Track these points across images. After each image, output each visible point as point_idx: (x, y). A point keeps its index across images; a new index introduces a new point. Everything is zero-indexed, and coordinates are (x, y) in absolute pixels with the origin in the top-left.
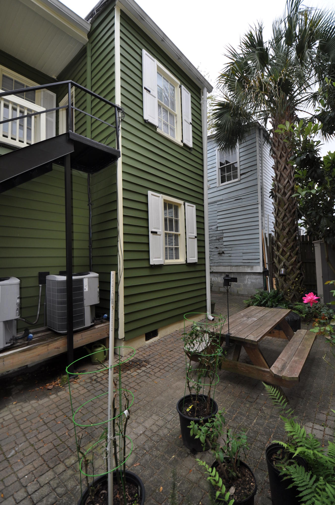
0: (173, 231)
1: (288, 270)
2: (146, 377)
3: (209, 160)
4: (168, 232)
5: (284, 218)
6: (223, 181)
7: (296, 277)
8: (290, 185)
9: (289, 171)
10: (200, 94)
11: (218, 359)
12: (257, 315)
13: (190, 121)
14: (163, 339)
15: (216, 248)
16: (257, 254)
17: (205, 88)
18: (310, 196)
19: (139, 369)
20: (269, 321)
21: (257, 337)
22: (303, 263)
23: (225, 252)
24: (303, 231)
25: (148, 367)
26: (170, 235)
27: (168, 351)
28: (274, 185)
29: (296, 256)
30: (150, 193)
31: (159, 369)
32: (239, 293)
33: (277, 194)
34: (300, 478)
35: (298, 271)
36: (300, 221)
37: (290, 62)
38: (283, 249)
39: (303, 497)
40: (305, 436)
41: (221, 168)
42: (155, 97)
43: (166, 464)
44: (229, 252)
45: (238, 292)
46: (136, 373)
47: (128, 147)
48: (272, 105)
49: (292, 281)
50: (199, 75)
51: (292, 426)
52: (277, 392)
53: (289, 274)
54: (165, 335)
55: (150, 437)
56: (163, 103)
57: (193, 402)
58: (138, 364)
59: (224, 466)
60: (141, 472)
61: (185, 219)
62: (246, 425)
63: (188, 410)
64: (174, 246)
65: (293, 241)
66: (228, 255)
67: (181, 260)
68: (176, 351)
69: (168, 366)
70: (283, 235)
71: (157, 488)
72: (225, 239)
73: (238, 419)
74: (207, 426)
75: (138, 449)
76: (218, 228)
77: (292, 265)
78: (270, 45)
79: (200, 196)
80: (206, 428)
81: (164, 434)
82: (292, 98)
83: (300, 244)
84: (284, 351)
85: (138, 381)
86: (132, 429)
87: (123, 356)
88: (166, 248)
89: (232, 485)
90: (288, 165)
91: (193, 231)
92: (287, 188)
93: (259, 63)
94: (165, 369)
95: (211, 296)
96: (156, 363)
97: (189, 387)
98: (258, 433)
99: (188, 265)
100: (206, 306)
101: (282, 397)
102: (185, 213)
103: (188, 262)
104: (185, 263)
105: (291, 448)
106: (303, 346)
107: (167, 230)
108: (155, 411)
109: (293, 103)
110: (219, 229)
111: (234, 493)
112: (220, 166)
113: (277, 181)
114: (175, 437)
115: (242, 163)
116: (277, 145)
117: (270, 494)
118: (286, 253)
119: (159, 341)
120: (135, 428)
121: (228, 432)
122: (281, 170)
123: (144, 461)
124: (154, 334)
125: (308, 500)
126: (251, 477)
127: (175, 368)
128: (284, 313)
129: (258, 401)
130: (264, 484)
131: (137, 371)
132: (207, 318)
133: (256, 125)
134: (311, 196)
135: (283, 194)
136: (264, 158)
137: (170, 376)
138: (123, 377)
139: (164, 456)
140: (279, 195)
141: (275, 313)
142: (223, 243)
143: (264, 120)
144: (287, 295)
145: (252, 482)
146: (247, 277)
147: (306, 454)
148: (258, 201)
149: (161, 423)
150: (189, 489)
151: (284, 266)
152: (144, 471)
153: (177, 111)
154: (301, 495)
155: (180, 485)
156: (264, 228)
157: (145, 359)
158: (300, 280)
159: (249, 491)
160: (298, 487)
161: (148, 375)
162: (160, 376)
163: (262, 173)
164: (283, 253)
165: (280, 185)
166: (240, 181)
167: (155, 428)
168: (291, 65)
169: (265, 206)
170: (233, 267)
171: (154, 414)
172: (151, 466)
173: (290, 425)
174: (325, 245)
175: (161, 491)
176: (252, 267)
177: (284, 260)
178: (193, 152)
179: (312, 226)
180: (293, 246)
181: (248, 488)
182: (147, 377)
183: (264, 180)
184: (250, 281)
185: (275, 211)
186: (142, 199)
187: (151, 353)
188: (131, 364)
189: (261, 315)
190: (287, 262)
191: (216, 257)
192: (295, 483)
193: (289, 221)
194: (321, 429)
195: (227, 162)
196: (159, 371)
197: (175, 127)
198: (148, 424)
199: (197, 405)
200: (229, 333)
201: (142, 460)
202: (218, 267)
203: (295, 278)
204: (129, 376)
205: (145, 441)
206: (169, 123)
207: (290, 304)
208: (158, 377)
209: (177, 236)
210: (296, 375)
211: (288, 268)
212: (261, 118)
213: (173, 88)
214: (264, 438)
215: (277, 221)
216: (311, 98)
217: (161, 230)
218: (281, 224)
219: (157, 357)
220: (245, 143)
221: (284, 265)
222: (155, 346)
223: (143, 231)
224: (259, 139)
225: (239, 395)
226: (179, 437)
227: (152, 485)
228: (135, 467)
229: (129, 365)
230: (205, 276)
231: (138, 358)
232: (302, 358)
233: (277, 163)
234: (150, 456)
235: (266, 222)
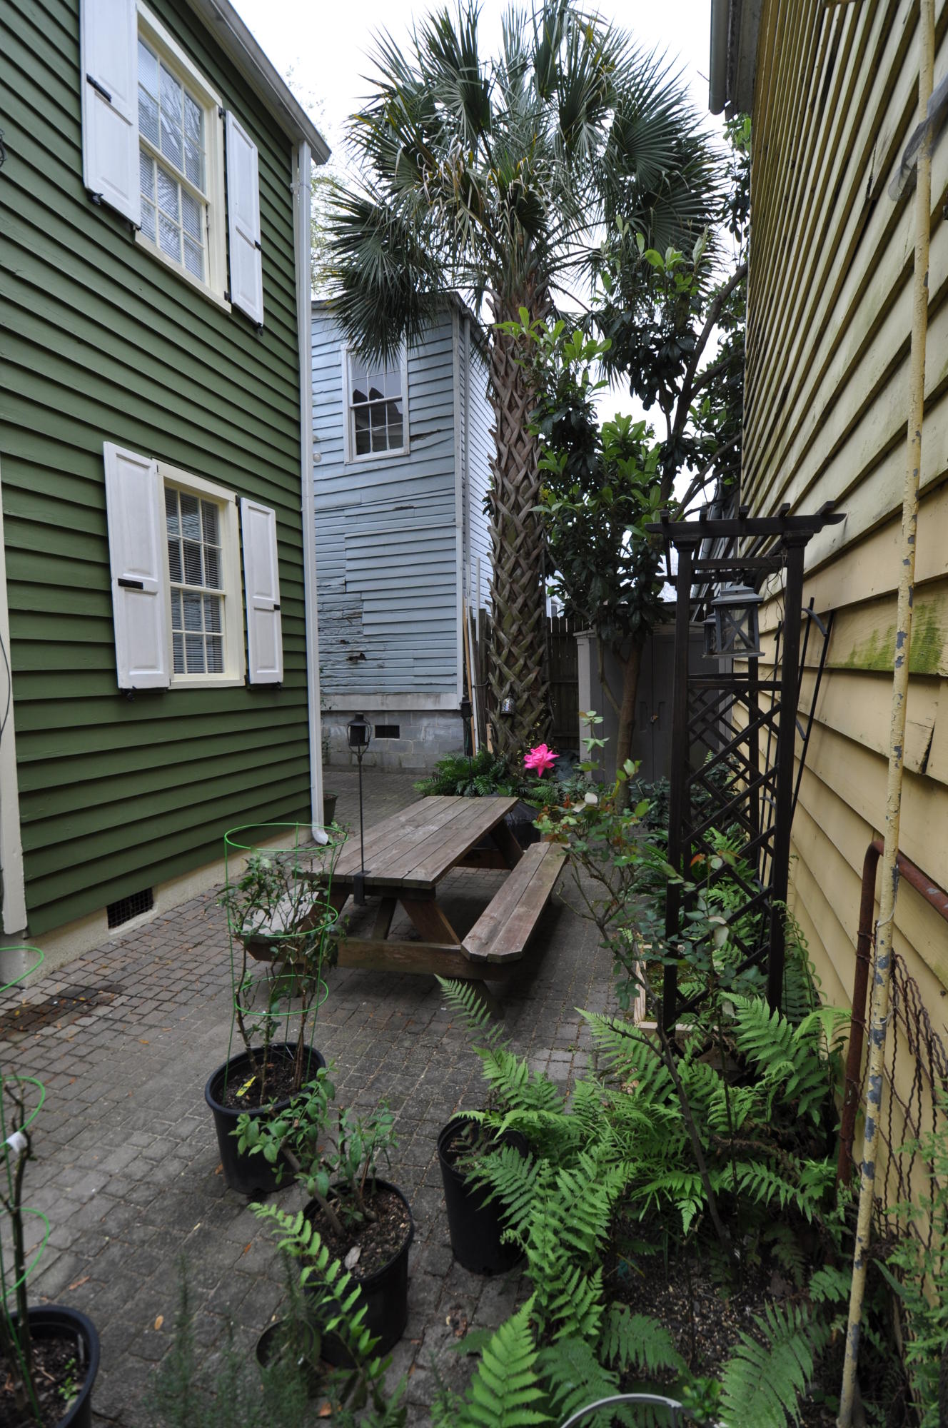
0: (199, 582)
1: (521, 703)
2: (109, 1034)
3: (317, 376)
4: (183, 585)
5: (514, 570)
6: (362, 449)
7: (537, 720)
8: (530, 485)
9: (528, 447)
10: (290, 160)
11: (327, 941)
12: (439, 817)
13: (257, 237)
14: (170, 916)
15: (343, 642)
16: (449, 662)
17: (306, 144)
18: (572, 521)
19: (87, 1014)
20: (466, 828)
21: (433, 873)
22: (552, 685)
23: (367, 655)
24: (555, 606)
25: (115, 1003)
26: (192, 598)
27: (186, 946)
28: (494, 481)
29: (538, 668)
30: (110, 450)
31: (155, 1004)
32: (405, 765)
33: (500, 505)
34: (509, 1176)
35: (542, 706)
36: (551, 582)
37: (541, 146)
38: (510, 651)
39: (512, 1215)
40: (526, 1080)
41: (356, 409)
42: (130, 124)
43: (174, 1252)
44: (377, 655)
45: (400, 764)
46: (74, 1029)
47: (18, 274)
48: (493, 257)
49: (527, 728)
50: (287, 98)
51: (499, 1066)
52: (469, 992)
53: (522, 711)
54: (179, 901)
55: (123, 1197)
56: (159, 152)
57: (256, 1068)
58: (83, 1002)
59: (335, 1205)
60: (92, 1299)
61: (242, 550)
62: (401, 1093)
63: (240, 1093)
64: (204, 633)
65: (533, 631)
66: (375, 663)
67: (231, 675)
68: (215, 942)
69: (185, 989)
70: (511, 613)
71: (145, 1324)
72: (366, 619)
73: (381, 1083)
74: (284, 1119)
75: (82, 1240)
76: (348, 585)
77: (529, 689)
78: (494, 76)
79: (290, 484)
80: (283, 1124)
81: (168, 1177)
82: (543, 249)
83: (549, 638)
84: (497, 897)
85: (83, 1051)
86: (62, 1190)
87: (27, 985)
88: (177, 639)
89: (353, 1244)
90: (526, 431)
91: (267, 590)
92: (524, 493)
93: (464, 117)
94: (177, 999)
95: (324, 777)
96: (145, 987)
97: (242, 1030)
98: (428, 1103)
99: (253, 689)
100: (309, 808)
101: (479, 1001)
102: (241, 531)
103: (253, 681)
104: (244, 684)
105: (494, 1118)
106: (540, 879)
107: (179, 580)
108: (141, 1122)
109: (546, 265)
110: (350, 588)
111: (359, 1262)
112: (355, 402)
113: (500, 469)
114: (204, 1175)
115: (414, 405)
116: (502, 369)
117: (448, 1237)
118: (517, 660)
119: (157, 922)
120: (72, 1185)
121: (341, 1117)
122: (511, 442)
123: (103, 1264)
124: (143, 902)
125: (522, 1218)
126: (401, 1210)
127: (209, 991)
128: (502, 807)
129: (432, 1026)
130: (437, 1217)
131: (77, 1022)
132: (312, 840)
133: (452, 303)
134: (575, 519)
135: (513, 508)
136: (471, 402)
137: (191, 1017)
138: (26, 1050)
139: (167, 1233)
140: (504, 509)
141: (483, 808)
142: (361, 629)
143: (475, 293)
144: (516, 764)
145: (404, 1221)
146: (425, 722)
147: (525, 1122)
148: (454, 520)
149: (158, 1149)
150: (241, 1295)
151: (512, 693)
152: (105, 1293)
153: (211, 192)
154: (507, 1213)
155: (216, 1293)
156: (469, 594)
157: (109, 983)
158: (544, 727)
159: (396, 1243)
160: (502, 1197)
161: (118, 1026)
162: (161, 1020)
163: (465, 443)
164: (510, 660)
165: (506, 482)
166: (409, 456)
167: (139, 1169)
168: (542, 154)
169: (472, 534)
170: (390, 697)
171: (139, 1129)
172: (125, 1272)
173: (494, 1064)
174: (598, 643)
175: (157, 1326)
176: (437, 695)
177: (513, 679)
178: (265, 339)
179: (575, 595)
180: (532, 642)
181: (392, 1239)
182: (115, 1034)
183: (471, 464)
184: (431, 732)
185: (494, 551)
186: (83, 467)
187: (129, 960)
188: (56, 1006)
189: (450, 815)
190: (518, 682)
191: (344, 669)
192: (498, 1189)
193: (524, 580)
194: (565, 1059)
195: (375, 394)
196: (156, 1009)
197: (205, 245)
198: (113, 1165)
199: (268, 1073)
200: (363, 871)
201: (97, 1263)
202: (347, 697)
203: (535, 723)
204: (51, 1042)
205: (104, 1211)
206: (181, 225)
207: (522, 786)
208: (151, 1027)
209: (214, 601)
210: (517, 947)
211: (519, 698)
212: (468, 284)
213: (197, 111)
214: (442, 1110)
215: (497, 577)
216: (586, 261)
217: (157, 576)
218: (508, 586)
219: (149, 970)
220: (421, 348)
221: (512, 690)
222: (144, 939)
223: (87, 577)
224: (459, 344)
225: (387, 1024)
226: (217, 1172)
227: (129, 1321)
228: (75, 1290)
229: (49, 1008)
230: (307, 724)
231: (81, 983)
232: (534, 908)
233: (502, 420)
234: (121, 1246)
235: (474, 578)
